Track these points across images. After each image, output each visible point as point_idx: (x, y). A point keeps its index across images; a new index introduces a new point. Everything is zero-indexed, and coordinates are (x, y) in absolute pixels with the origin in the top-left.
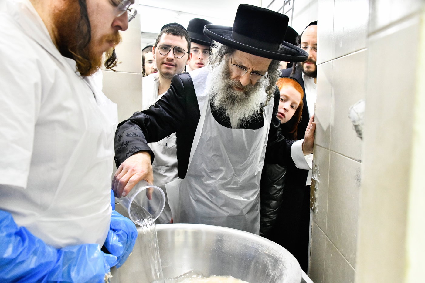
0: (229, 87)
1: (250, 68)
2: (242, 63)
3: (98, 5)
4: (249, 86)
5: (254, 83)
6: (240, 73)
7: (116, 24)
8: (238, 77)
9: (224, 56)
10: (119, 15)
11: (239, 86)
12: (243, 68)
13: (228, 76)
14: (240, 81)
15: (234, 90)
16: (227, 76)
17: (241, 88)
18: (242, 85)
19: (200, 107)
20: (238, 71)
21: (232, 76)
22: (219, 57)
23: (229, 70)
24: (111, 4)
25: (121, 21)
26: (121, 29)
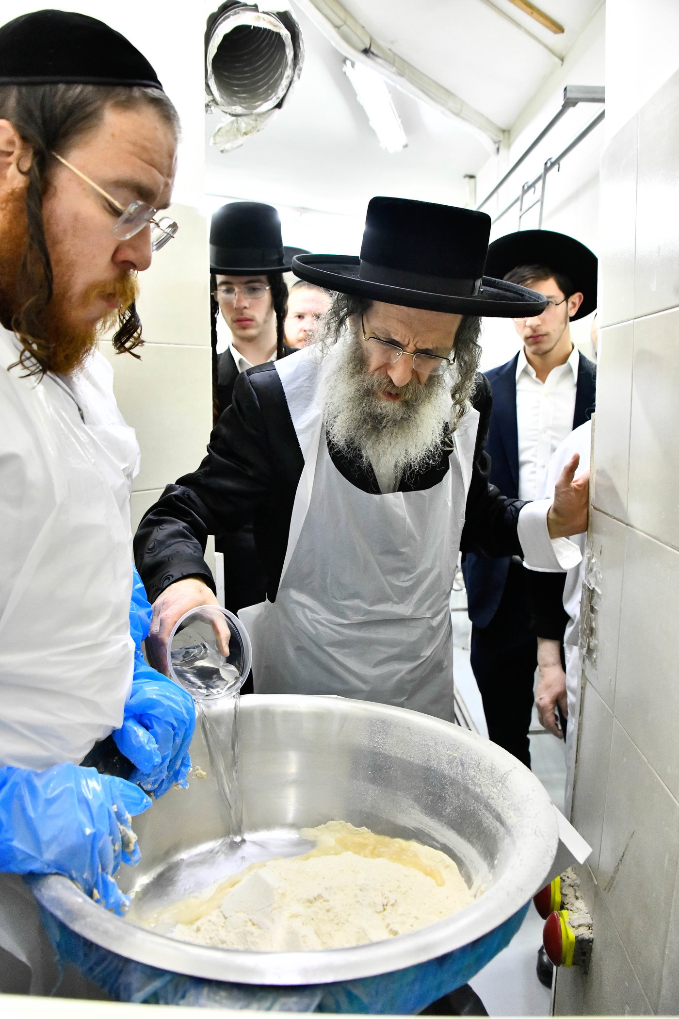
0: (367, 393)
1: (409, 344)
2: (390, 335)
3: (76, 217)
4: (411, 388)
5: (424, 379)
6: (389, 358)
7: (121, 257)
8: (385, 367)
9: (348, 322)
10: (128, 237)
11: (388, 389)
12: (393, 344)
13: (361, 369)
14: (388, 377)
15: (379, 399)
16: (358, 367)
17: (393, 392)
18: (394, 385)
19: (302, 446)
20: (384, 352)
21: (369, 365)
22: (333, 326)
23: (362, 355)
24: (110, 213)
25: (134, 249)
26: (134, 266)
